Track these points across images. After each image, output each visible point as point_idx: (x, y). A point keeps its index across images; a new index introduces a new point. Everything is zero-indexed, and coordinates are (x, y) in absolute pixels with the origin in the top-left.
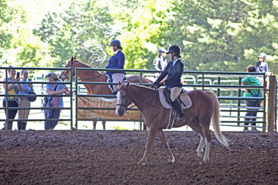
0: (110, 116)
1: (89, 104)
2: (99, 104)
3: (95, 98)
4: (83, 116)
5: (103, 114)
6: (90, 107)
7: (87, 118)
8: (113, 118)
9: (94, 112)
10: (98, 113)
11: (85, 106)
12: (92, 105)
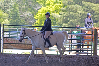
0: (19, 47)
1: (9, 42)
2: (14, 41)
3: (12, 39)
4: (6, 47)
5: (16, 46)
6: (10, 43)
7: (8, 48)
8: (20, 48)
9: (11, 45)
10: (13, 46)
11: (7, 43)
12: (11, 42)
